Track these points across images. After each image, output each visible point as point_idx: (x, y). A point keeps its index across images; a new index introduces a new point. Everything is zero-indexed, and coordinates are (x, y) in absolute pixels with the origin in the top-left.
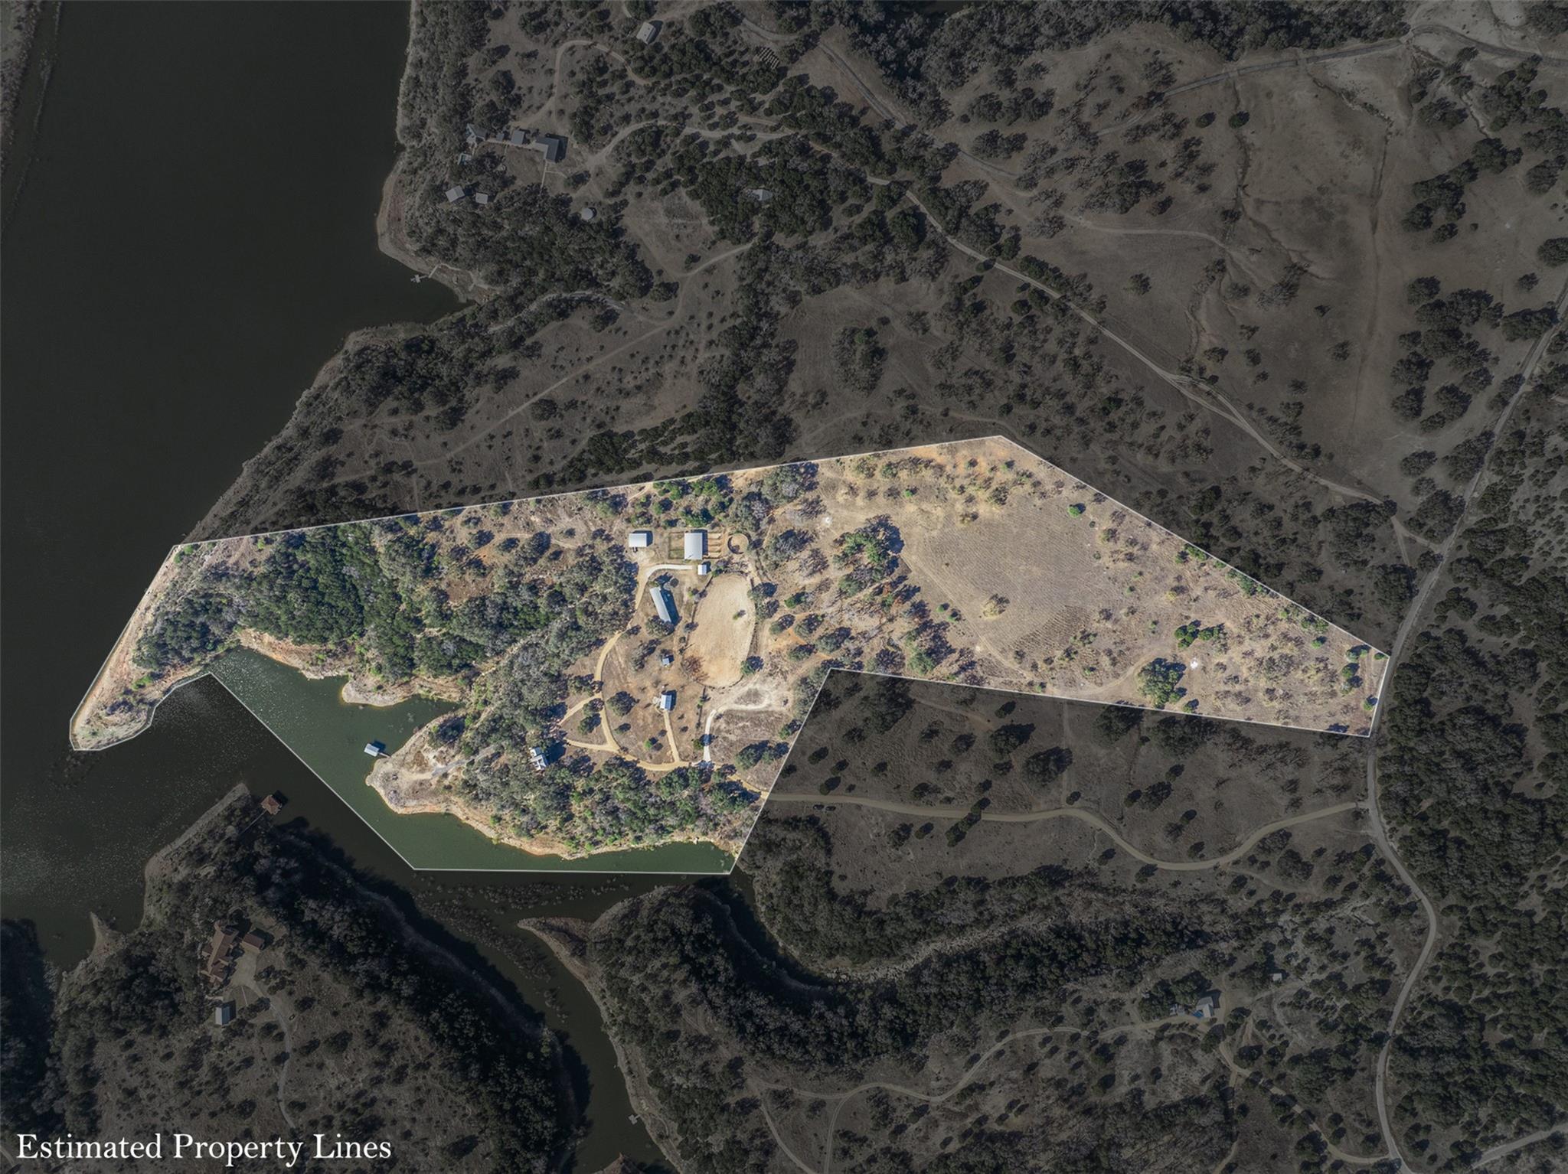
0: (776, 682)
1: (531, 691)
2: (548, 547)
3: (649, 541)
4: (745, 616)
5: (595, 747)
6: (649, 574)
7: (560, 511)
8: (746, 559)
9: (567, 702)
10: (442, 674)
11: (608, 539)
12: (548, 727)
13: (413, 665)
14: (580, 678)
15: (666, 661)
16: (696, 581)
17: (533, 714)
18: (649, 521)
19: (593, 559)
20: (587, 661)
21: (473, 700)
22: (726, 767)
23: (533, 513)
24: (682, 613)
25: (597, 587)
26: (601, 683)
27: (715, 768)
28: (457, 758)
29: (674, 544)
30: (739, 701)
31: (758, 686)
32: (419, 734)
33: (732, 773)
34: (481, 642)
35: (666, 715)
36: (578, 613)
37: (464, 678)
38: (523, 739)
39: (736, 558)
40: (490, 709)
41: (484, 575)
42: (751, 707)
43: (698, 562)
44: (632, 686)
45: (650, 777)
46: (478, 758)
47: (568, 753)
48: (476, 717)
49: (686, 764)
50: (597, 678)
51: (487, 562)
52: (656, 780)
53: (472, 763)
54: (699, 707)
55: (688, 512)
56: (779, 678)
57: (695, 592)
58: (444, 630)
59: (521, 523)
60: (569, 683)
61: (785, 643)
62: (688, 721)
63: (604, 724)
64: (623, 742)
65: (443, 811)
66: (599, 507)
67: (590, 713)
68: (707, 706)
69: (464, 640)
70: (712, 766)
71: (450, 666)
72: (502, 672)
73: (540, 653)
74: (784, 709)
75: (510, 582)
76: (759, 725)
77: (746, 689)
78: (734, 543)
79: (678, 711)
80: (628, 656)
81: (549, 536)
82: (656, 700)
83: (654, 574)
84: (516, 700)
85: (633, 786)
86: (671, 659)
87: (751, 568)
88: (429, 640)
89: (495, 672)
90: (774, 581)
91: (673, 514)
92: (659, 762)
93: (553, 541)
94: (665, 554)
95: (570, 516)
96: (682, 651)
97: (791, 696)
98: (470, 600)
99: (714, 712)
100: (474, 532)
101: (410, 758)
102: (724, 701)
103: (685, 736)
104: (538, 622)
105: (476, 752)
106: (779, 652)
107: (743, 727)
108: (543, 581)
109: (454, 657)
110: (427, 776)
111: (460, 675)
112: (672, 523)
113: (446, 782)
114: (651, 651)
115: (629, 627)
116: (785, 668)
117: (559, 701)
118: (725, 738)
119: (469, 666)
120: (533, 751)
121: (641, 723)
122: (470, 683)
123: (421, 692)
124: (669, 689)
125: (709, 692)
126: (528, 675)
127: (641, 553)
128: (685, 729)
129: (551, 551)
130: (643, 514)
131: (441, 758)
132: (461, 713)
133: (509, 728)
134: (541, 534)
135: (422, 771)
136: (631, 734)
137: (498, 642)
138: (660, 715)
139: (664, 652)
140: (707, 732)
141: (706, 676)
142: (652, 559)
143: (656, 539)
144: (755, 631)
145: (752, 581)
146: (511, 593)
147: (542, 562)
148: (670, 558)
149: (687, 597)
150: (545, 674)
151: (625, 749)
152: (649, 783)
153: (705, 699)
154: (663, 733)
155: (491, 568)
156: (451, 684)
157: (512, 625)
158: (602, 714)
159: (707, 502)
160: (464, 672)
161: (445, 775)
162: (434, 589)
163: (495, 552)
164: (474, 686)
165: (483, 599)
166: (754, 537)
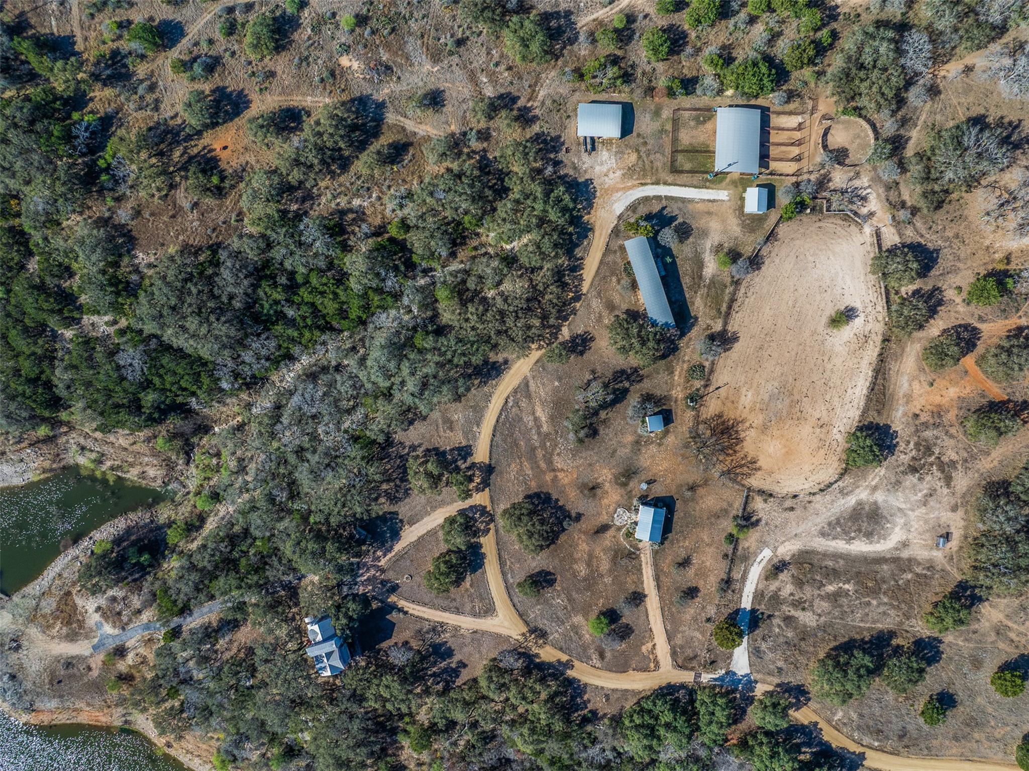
0: (925, 487)
1: (316, 476)
2: (376, 133)
3: (627, 128)
4: (858, 322)
5: (467, 622)
6: (619, 207)
7: (413, 45)
8: (864, 181)
9: (403, 509)
10: (121, 424)
11: (525, 118)
12: (353, 570)
13: (56, 403)
14: (438, 454)
15: (654, 425)
16: (735, 228)
17: (319, 537)
18: (627, 77)
19: (485, 166)
20: (458, 414)
21: (192, 485)
22: (786, 689)
23: (346, 49)
24: (698, 305)
25: (490, 235)
26: (489, 470)
27: (760, 690)
28: (145, 616)
29: (686, 137)
30: (829, 530)
31: (880, 497)
32: (73, 552)
33: (798, 706)
34: (205, 353)
35: (646, 558)
36: (442, 293)
37: (173, 436)
38: (293, 592)
39: (839, 178)
40: (225, 509)
41: (219, 192)
42: (860, 547)
43: (744, 182)
44: (565, 479)
45: (597, 703)
46: (194, 622)
47: (398, 637)
48: (194, 525)
49: (687, 677)
50: (481, 454)
51: (230, 161)
52: (611, 710)
53: (175, 633)
54: (732, 539)
55: (726, 58)
56: (933, 479)
57: (734, 256)
58: (123, 323)
59: (316, 70)
60: (413, 465)
61: (953, 392)
62: (702, 573)
63: (492, 570)
64: (535, 613)
65: (118, 723)
66: (509, 39)
67: (459, 541)
68: (750, 540)
69: (167, 348)
70: (750, 685)
71: (135, 406)
72: (254, 428)
73: (344, 387)
74: (938, 555)
75: (284, 213)
76: (875, 592)
77: (851, 501)
78: (838, 138)
79: (680, 547)
80: (559, 406)
81: (381, 106)
82: (622, 518)
83: (633, 207)
84: (282, 496)
85: (558, 726)
86: (667, 418)
87: (875, 204)
88: (88, 343)
89: (240, 427)
90: (931, 240)
91: (686, 65)
92: (621, 666)
93: (391, 117)
94: (660, 160)
95: (436, 58)
96: (695, 398)
97: (956, 523)
98: (186, 249)
99: (767, 553)
100: (207, 87)
101: (49, 605)
102: (793, 529)
103: (691, 610)
104: (343, 313)
105: (185, 610)
106: (938, 413)
107: (834, 598)
108: (360, 216)
109: (146, 385)
110: (81, 648)
111: (163, 430)
112: (689, 85)
113: (122, 666)
114: (620, 396)
115: (566, 333)
116: (951, 455)
117: (383, 506)
118: (788, 620)
119: (185, 411)
120: (314, 630)
121: (582, 569)
122: (188, 451)
123: (82, 461)
124: (659, 491)
125: (758, 504)
126: (314, 437)
127: (604, 154)
128: (691, 593)
129: (384, 141)
130: (615, 61)
131: (111, 614)
132: (164, 513)
133: (263, 563)
134: (362, 101)
135: (72, 637)
136: (556, 598)
137: (247, 356)
138: (633, 555)
139: (648, 398)
140: (746, 603)
141: (752, 465)
142: (630, 172)
143: (644, 123)
144: (882, 358)
145: (878, 234)
146: (279, 235)
147: (362, 164)
148: (675, 170)
149: (711, 267)
150: (355, 439)
151: (540, 634)
152: (594, 717)
153: (747, 521)
154: (637, 598)
155: (239, 176)
156: (141, 447)
157: (282, 315)
158: (488, 543)
159: (774, 36)
160: (174, 422)
161: (120, 652)
162: (102, 222)
163: (248, 138)
164: (197, 455)
165: (215, 248)
166: (889, 127)
